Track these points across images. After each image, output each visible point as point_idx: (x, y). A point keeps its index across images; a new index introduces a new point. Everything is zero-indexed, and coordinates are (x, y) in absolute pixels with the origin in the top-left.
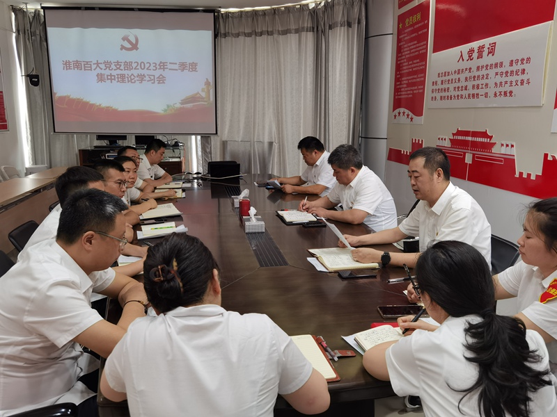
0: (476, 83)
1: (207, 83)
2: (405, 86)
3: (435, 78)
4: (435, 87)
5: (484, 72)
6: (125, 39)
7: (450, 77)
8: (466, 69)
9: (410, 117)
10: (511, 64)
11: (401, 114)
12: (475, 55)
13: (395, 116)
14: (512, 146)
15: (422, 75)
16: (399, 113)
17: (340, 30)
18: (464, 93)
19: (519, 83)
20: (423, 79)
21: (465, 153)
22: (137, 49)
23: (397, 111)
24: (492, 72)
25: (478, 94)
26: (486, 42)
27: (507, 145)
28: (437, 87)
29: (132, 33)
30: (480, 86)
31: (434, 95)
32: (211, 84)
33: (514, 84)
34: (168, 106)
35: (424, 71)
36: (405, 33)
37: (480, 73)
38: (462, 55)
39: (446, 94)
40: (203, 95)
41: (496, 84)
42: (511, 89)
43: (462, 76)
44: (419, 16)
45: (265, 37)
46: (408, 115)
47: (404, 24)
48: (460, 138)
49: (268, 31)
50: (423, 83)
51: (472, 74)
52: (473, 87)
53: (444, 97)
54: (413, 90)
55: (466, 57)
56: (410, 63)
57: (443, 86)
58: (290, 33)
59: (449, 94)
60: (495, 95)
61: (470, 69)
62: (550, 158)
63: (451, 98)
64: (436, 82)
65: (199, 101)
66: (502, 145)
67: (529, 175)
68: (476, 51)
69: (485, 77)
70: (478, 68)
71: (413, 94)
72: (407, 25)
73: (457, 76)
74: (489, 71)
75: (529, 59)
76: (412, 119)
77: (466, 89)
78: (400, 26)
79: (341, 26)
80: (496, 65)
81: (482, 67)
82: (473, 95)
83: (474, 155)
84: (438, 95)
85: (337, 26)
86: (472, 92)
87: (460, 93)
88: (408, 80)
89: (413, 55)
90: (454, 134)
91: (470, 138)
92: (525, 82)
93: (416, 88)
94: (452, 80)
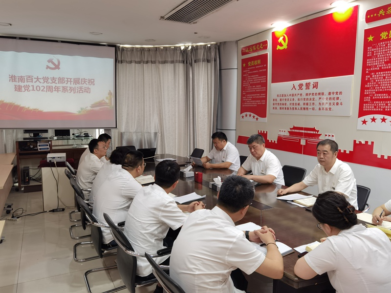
0: (306, 102)
1: (110, 93)
2: (250, 99)
3: (276, 97)
4: (275, 102)
5: (311, 96)
6: (50, 61)
7: (287, 98)
8: (298, 94)
9: (256, 117)
10: (330, 94)
11: (248, 116)
12: (304, 87)
13: (243, 117)
14: (333, 136)
15: (264, 94)
16: (246, 115)
17: (202, 64)
18: (297, 107)
19: (335, 104)
20: (264, 97)
21: (300, 140)
22: (59, 68)
23: (244, 114)
24: (317, 97)
25: (307, 108)
26: (312, 81)
27: (329, 136)
28: (277, 102)
29: (55, 58)
30: (309, 104)
31: (275, 106)
32: (113, 94)
33: (332, 104)
34: (82, 109)
35: (266, 92)
36: (248, 70)
37: (309, 97)
38: (294, 86)
39: (284, 106)
40: (107, 101)
41: (320, 103)
42: (330, 107)
43: (296, 98)
44: (259, 62)
45: (150, 64)
46: (254, 117)
47: (247, 65)
48: (296, 131)
49: (152, 61)
50: (266, 99)
51: (303, 97)
52: (304, 104)
53: (283, 108)
54: (257, 103)
55: (297, 88)
56: (253, 87)
57: (282, 102)
58: (167, 63)
59: (287, 107)
60: (320, 109)
61: (301, 94)
62: (357, 142)
63: (288, 109)
64: (276, 100)
65: (104, 106)
66: (326, 135)
67: (345, 151)
68: (304, 85)
69: (312, 99)
70: (307, 94)
71: (257, 105)
72: (249, 65)
73: (292, 98)
74: (314, 97)
75: (341, 93)
76: (257, 119)
77: (299, 104)
78: (244, 65)
79: (203, 61)
80: (319, 94)
81: (310, 94)
82: (304, 109)
83: (306, 140)
84: (278, 107)
85: (200, 61)
86: (303, 107)
87: (294, 106)
88: (253, 96)
89: (256, 82)
90: (291, 129)
91: (303, 131)
92: (339, 104)
93: (259, 101)
94: (288, 99)
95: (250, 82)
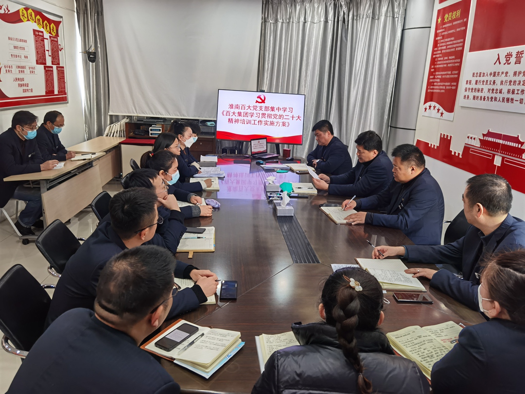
0: (512, 87)
2: (438, 80)
3: (470, 78)
4: (468, 86)
5: (521, 78)
7: (485, 79)
8: (503, 73)
11: (432, 108)
12: (513, 60)
13: (426, 109)
15: (456, 72)
18: (498, 96)
20: (456, 76)
21: (494, 155)
23: (428, 104)
25: (512, 99)
28: (471, 86)
30: (516, 92)
31: (467, 93)
35: (459, 68)
36: (443, 29)
37: (517, 78)
38: (499, 58)
39: (479, 94)
43: (498, 79)
46: (439, 110)
47: (443, 19)
51: (508, 79)
52: (509, 92)
54: (446, 86)
55: (503, 60)
56: (446, 58)
57: (477, 86)
59: (483, 95)
63: (484, 99)
64: (470, 82)
69: (522, 83)
70: (515, 73)
71: (445, 90)
72: (446, 20)
76: (442, 114)
77: (501, 92)
78: (439, 20)
81: (520, 73)
82: (508, 100)
83: (503, 158)
84: (471, 95)
86: (506, 96)
87: (494, 95)
88: (442, 75)
89: (449, 51)
90: (484, 135)
91: (501, 142)
93: (449, 84)
94: (487, 81)
95: (441, 50)
